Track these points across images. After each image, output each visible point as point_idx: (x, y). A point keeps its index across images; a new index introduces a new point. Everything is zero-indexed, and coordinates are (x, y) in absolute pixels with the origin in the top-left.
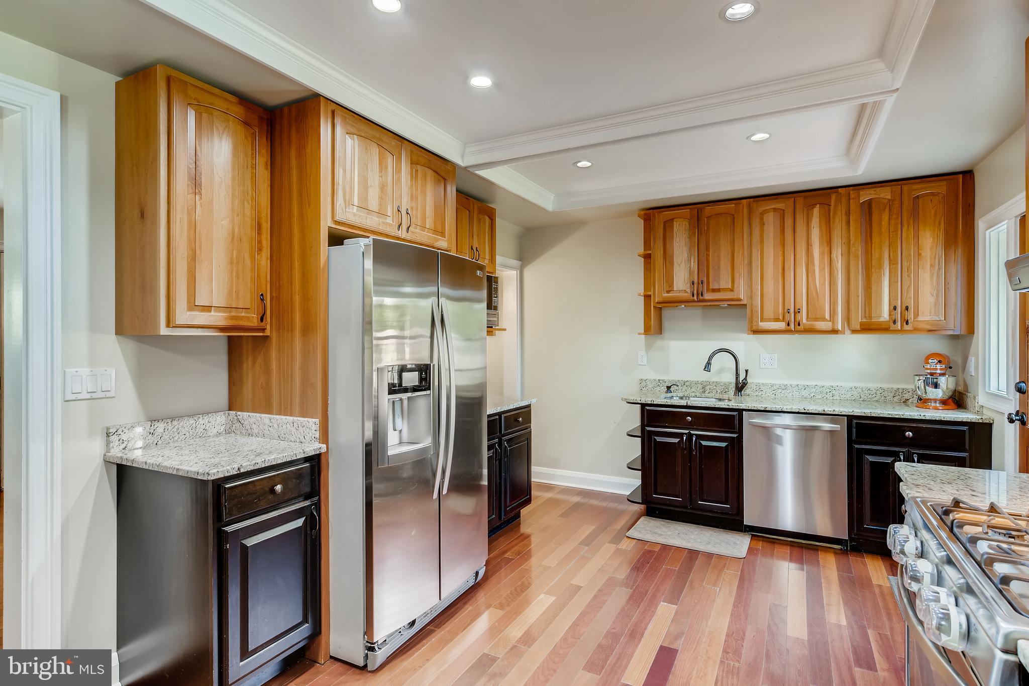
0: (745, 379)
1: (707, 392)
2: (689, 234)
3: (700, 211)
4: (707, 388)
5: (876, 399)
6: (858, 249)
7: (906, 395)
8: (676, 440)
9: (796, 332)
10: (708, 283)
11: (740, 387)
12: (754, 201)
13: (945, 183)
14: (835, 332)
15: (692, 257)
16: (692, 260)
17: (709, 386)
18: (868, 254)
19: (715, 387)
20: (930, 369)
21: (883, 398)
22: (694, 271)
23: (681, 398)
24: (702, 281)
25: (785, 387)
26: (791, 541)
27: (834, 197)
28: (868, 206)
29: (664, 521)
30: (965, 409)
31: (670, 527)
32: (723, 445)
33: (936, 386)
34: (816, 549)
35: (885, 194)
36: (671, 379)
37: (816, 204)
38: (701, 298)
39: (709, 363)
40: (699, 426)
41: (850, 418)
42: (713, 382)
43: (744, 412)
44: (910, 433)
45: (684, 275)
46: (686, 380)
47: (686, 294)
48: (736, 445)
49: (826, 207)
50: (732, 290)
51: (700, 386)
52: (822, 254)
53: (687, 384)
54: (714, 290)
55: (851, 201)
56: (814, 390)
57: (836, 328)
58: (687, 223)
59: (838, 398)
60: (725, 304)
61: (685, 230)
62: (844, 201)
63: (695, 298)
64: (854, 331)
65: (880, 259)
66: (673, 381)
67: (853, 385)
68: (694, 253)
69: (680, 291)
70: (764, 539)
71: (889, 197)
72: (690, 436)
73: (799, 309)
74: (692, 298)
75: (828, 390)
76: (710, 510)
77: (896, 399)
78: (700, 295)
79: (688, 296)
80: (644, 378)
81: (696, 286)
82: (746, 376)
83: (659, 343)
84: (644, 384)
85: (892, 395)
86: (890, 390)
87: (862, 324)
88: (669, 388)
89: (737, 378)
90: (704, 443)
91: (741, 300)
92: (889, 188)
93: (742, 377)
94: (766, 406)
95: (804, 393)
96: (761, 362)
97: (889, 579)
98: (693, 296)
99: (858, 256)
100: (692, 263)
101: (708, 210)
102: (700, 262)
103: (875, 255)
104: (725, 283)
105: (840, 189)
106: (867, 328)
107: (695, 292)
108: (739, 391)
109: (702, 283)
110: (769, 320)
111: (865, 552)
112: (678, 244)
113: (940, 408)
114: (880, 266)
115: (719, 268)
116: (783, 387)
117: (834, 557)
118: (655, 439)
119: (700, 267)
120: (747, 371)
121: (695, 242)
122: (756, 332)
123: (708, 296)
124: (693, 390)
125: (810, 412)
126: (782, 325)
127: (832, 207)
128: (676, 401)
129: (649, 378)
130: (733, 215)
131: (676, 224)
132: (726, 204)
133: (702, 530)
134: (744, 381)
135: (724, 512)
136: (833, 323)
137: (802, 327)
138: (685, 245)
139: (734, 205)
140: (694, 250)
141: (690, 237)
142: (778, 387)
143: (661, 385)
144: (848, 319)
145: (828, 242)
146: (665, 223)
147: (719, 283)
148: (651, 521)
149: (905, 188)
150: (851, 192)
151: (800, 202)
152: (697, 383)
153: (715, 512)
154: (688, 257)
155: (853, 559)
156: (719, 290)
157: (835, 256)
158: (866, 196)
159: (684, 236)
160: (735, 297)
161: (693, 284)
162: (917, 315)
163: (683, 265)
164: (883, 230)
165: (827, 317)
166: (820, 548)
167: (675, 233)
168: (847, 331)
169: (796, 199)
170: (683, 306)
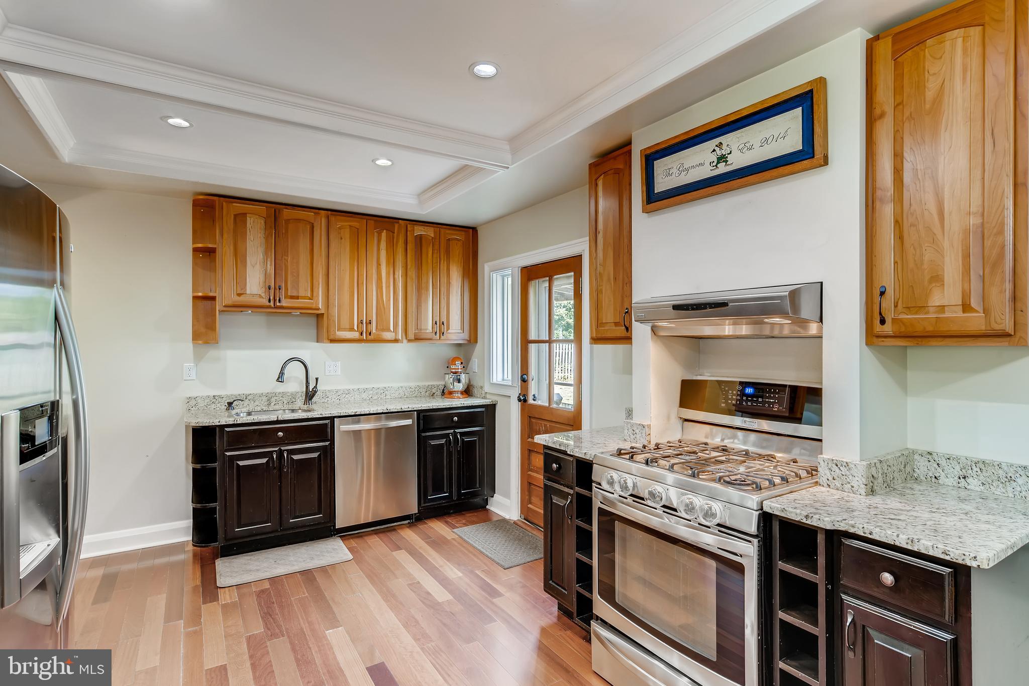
0: (316, 387)
1: (272, 404)
2: (265, 234)
3: (277, 211)
4: (273, 400)
5: (415, 395)
6: (412, 273)
7: (433, 390)
8: (264, 461)
9: (367, 341)
10: (286, 289)
11: (310, 395)
12: (331, 215)
13: (463, 233)
14: (396, 341)
15: (269, 259)
16: (269, 263)
17: (275, 398)
18: (419, 277)
19: (281, 398)
20: (455, 369)
21: (419, 394)
22: (270, 275)
23: (249, 414)
24: (280, 286)
25: (348, 392)
26: (372, 530)
27: (396, 226)
28: (420, 239)
29: (247, 556)
30: (472, 396)
31: (258, 559)
32: (315, 455)
33: (459, 381)
34: (393, 529)
35: (430, 232)
36: (229, 393)
37: (383, 230)
38: (278, 304)
39: (282, 374)
40: (291, 440)
41: (419, 412)
42: (280, 393)
43: (335, 419)
44: (456, 418)
45: (259, 278)
46: (248, 393)
47: (261, 300)
48: (328, 454)
49: (391, 234)
50: (310, 299)
51: (265, 399)
52: (388, 274)
53: (249, 397)
54: (292, 297)
55: (408, 232)
56: (371, 392)
57: (397, 337)
58: (263, 222)
59: (389, 397)
60: (298, 312)
61: (260, 229)
62: (403, 231)
63: (272, 304)
64: (409, 341)
65: (427, 282)
66: (232, 395)
67: (399, 385)
68: (271, 255)
69: (253, 295)
70: (352, 536)
71: (432, 235)
72: (280, 453)
73: (370, 321)
74: (268, 304)
75: (382, 391)
76: (303, 525)
77: (427, 394)
78: (277, 301)
79: (265, 302)
80: (194, 395)
81: (272, 291)
82: (316, 384)
83: (212, 353)
84: (193, 403)
85: (425, 390)
86: (424, 387)
87: (415, 335)
88: (230, 404)
89: (307, 387)
90: (296, 457)
91: (318, 309)
92: (433, 228)
93: (311, 387)
94: (355, 411)
95: (364, 396)
96: (326, 371)
97: (454, 532)
98: (270, 301)
99: (413, 279)
100: (269, 266)
101: (287, 213)
102: (277, 266)
103: (424, 280)
104: (304, 290)
105: (400, 221)
106: (417, 339)
107: (272, 298)
108: (309, 400)
109: (280, 289)
110: (345, 330)
111: (425, 519)
112: (251, 243)
113: (461, 397)
114: (427, 290)
115: (298, 275)
116: (347, 392)
117: (411, 532)
118: (237, 464)
119: (277, 271)
120: (317, 379)
121: (272, 243)
122: (333, 341)
123: (285, 303)
124: (257, 403)
125: (392, 411)
126: (356, 335)
127: (395, 235)
128: (244, 419)
129: (200, 394)
130: (313, 224)
131: (250, 221)
132: (304, 211)
133: (294, 550)
134: (314, 389)
135: (317, 523)
136: (396, 334)
137: (372, 337)
138: (261, 246)
139: (313, 214)
140: (271, 252)
141: (267, 238)
142: (342, 392)
143: (217, 402)
144: (406, 331)
145: (392, 262)
146: (235, 216)
147: (298, 292)
148: (233, 560)
149: (442, 230)
150: (409, 226)
151: (371, 223)
152: (261, 395)
153: (308, 526)
154: (264, 259)
155: (422, 527)
156: (297, 298)
157: (397, 276)
158: (419, 231)
159: (259, 235)
160: (314, 306)
161: (269, 289)
162: (448, 328)
163: (258, 267)
164: (429, 261)
165: (392, 329)
166: (396, 528)
167: (248, 231)
168: (405, 341)
169: (368, 221)
170: (250, 312)
